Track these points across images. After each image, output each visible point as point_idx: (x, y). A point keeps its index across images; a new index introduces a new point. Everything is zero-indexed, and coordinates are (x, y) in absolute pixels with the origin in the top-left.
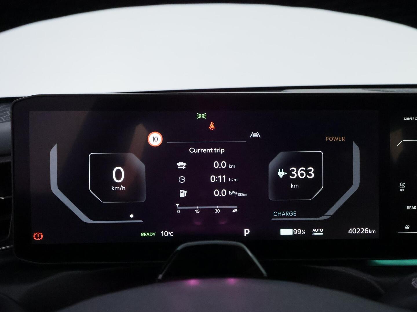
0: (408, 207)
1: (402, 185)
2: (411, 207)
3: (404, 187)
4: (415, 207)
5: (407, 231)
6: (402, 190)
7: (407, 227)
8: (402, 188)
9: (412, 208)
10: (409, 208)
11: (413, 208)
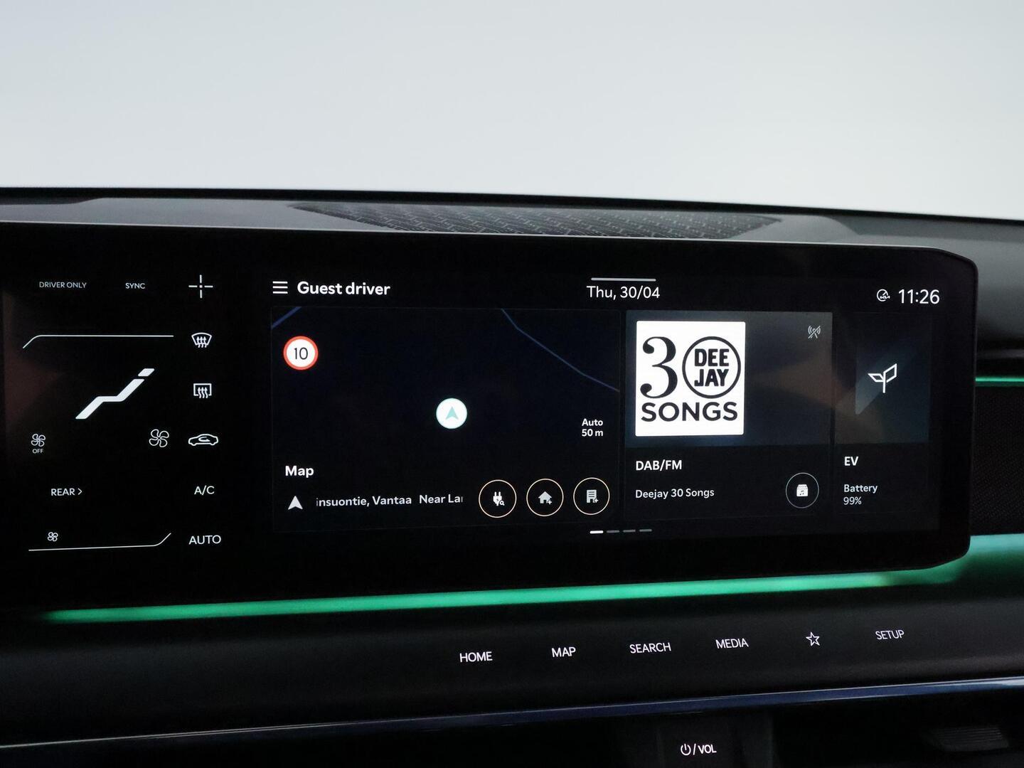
0: (54, 491)
1: (38, 440)
2: (63, 491)
3: (42, 443)
4: (72, 490)
5: (52, 544)
6: (38, 451)
7: (53, 537)
8: (37, 447)
9: (64, 493)
10: (56, 493)
11: (67, 493)
